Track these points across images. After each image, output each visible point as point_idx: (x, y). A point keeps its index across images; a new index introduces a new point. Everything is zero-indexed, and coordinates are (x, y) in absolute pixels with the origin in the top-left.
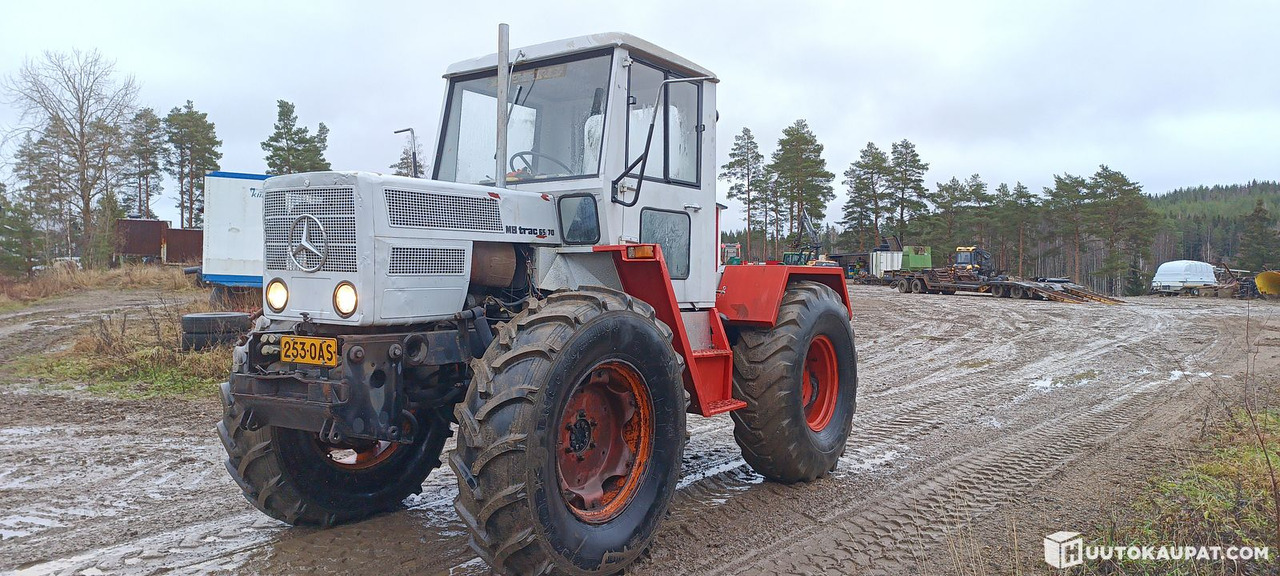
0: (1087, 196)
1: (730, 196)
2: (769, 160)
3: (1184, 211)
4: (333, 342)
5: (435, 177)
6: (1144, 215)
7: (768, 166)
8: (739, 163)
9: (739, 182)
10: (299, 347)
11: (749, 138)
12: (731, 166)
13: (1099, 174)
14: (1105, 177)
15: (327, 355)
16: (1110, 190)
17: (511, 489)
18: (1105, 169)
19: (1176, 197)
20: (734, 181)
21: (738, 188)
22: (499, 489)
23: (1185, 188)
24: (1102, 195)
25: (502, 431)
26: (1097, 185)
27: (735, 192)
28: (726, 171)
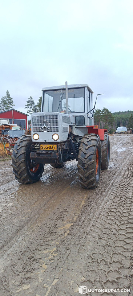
0: (101, 113)
1: (28, 112)
2: (36, 104)
3: (117, 116)
4: (56, 146)
5: (42, 112)
6: (111, 118)
7: (36, 106)
8: (30, 105)
9: (30, 109)
10: (46, 147)
11: (32, 99)
12: (28, 105)
13: (103, 109)
14: (105, 110)
15: (54, 148)
16: (105, 112)
17: (92, 170)
18: (104, 108)
19: (115, 113)
20: (29, 109)
21: (30, 111)
22: (90, 170)
23: (116, 112)
24: (104, 113)
25: (90, 159)
26: (103, 111)
27: (29, 111)
28: (26, 106)
